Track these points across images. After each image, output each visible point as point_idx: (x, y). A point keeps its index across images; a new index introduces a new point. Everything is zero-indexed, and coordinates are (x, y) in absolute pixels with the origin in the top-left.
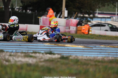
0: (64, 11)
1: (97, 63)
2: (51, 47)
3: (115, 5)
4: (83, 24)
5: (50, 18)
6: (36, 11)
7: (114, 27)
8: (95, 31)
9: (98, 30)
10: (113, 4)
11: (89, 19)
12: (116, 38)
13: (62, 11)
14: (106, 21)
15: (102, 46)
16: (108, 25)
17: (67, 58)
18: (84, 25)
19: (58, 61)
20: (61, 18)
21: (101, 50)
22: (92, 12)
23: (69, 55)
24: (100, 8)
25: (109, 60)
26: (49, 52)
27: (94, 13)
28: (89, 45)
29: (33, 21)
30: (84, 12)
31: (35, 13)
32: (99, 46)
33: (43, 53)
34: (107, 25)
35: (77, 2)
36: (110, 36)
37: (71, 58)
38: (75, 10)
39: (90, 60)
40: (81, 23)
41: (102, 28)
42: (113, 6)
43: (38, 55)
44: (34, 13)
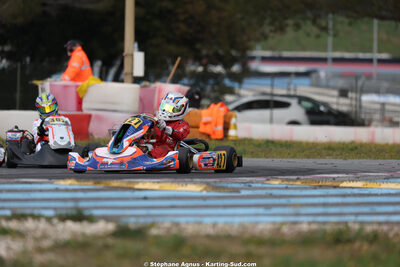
0: (132, 55)
1: (252, 248)
2: (80, 195)
3: (323, 24)
4: (204, 102)
5: (80, 83)
6: (28, 59)
7: (322, 108)
8: (252, 127)
9: (262, 121)
10: (314, 22)
11: (227, 82)
12: (331, 149)
13: (125, 54)
14: (292, 86)
15: (276, 183)
16: (299, 103)
17: (139, 233)
18: (208, 106)
19: (107, 247)
20: (122, 81)
21: (271, 196)
22: (239, 55)
23: (150, 220)
24: (265, 37)
25: (300, 233)
26: (74, 212)
27: (245, 60)
28: (223, 180)
29: (18, 96)
30: (207, 56)
31: (23, 68)
32: (263, 183)
33: (49, 219)
34: (294, 102)
35: (182, 17)
36: (307, 144)
37: (154, 232)
38: (172, 48)
39: (229, 237)
40: (197, 97)
41: (278, 113)
42: (315, 30)
43: (30, 224)
44: (19, 64)
